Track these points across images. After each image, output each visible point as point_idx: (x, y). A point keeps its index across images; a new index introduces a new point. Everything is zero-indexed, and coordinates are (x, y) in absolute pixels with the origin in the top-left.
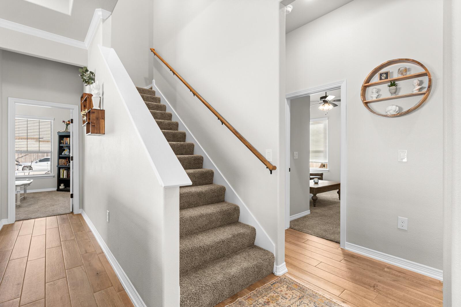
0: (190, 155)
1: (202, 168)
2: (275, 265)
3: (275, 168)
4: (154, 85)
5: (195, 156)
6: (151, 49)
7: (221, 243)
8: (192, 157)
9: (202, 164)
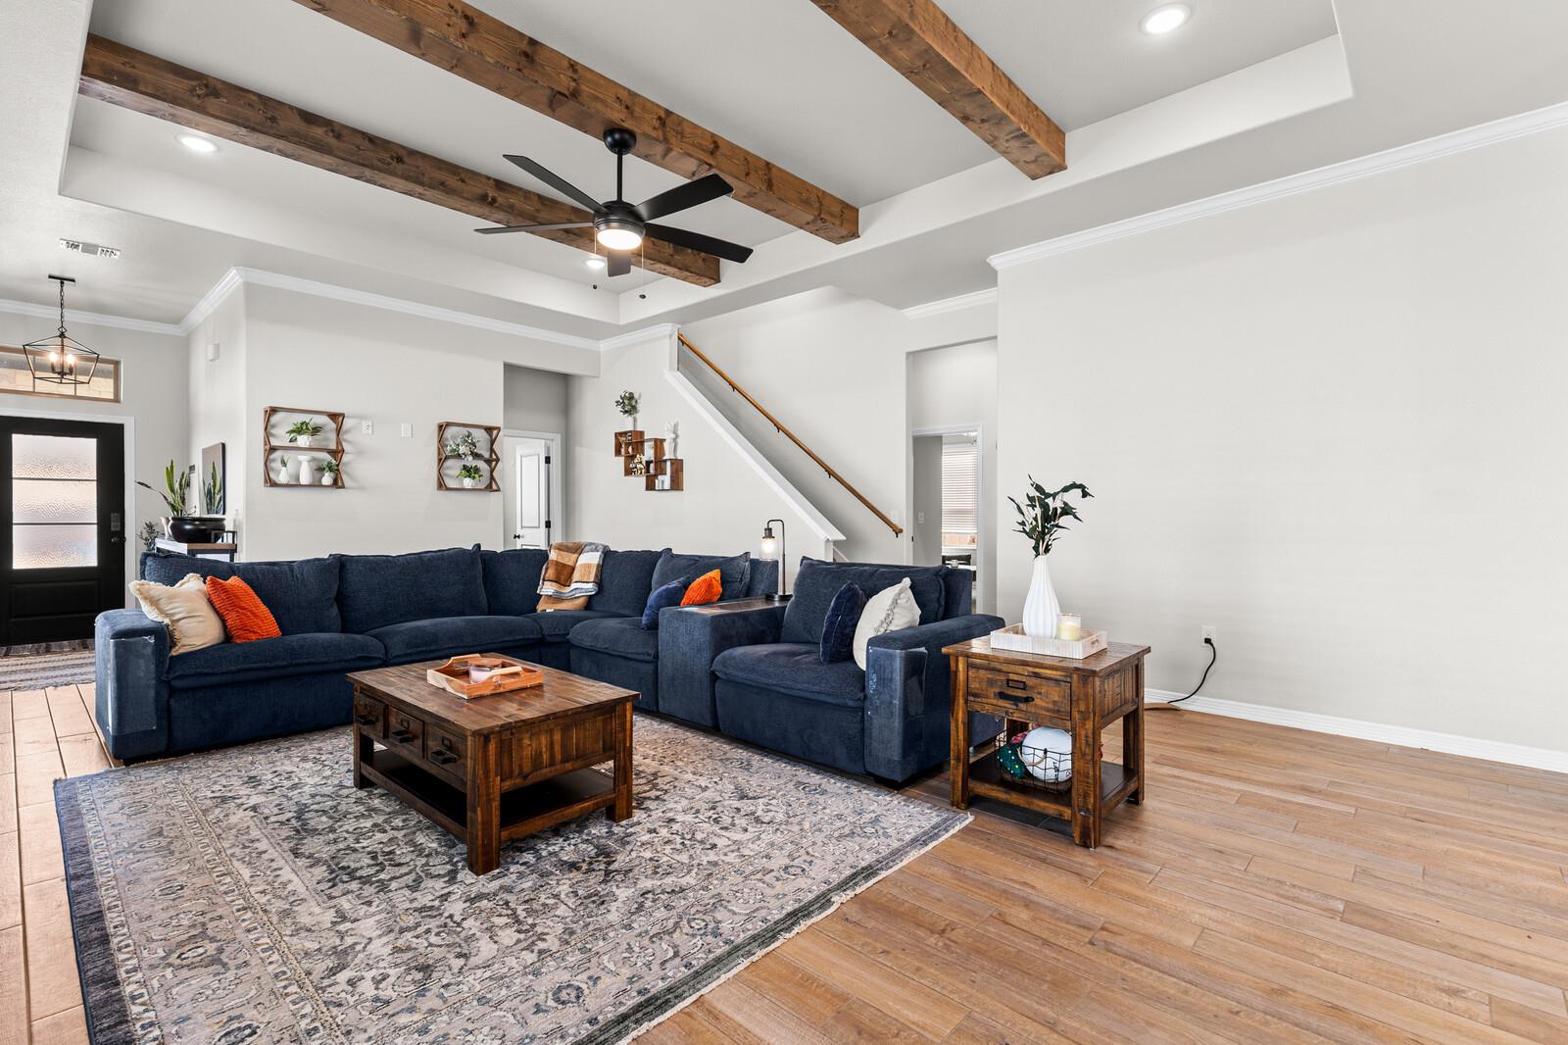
3: (901, 531)
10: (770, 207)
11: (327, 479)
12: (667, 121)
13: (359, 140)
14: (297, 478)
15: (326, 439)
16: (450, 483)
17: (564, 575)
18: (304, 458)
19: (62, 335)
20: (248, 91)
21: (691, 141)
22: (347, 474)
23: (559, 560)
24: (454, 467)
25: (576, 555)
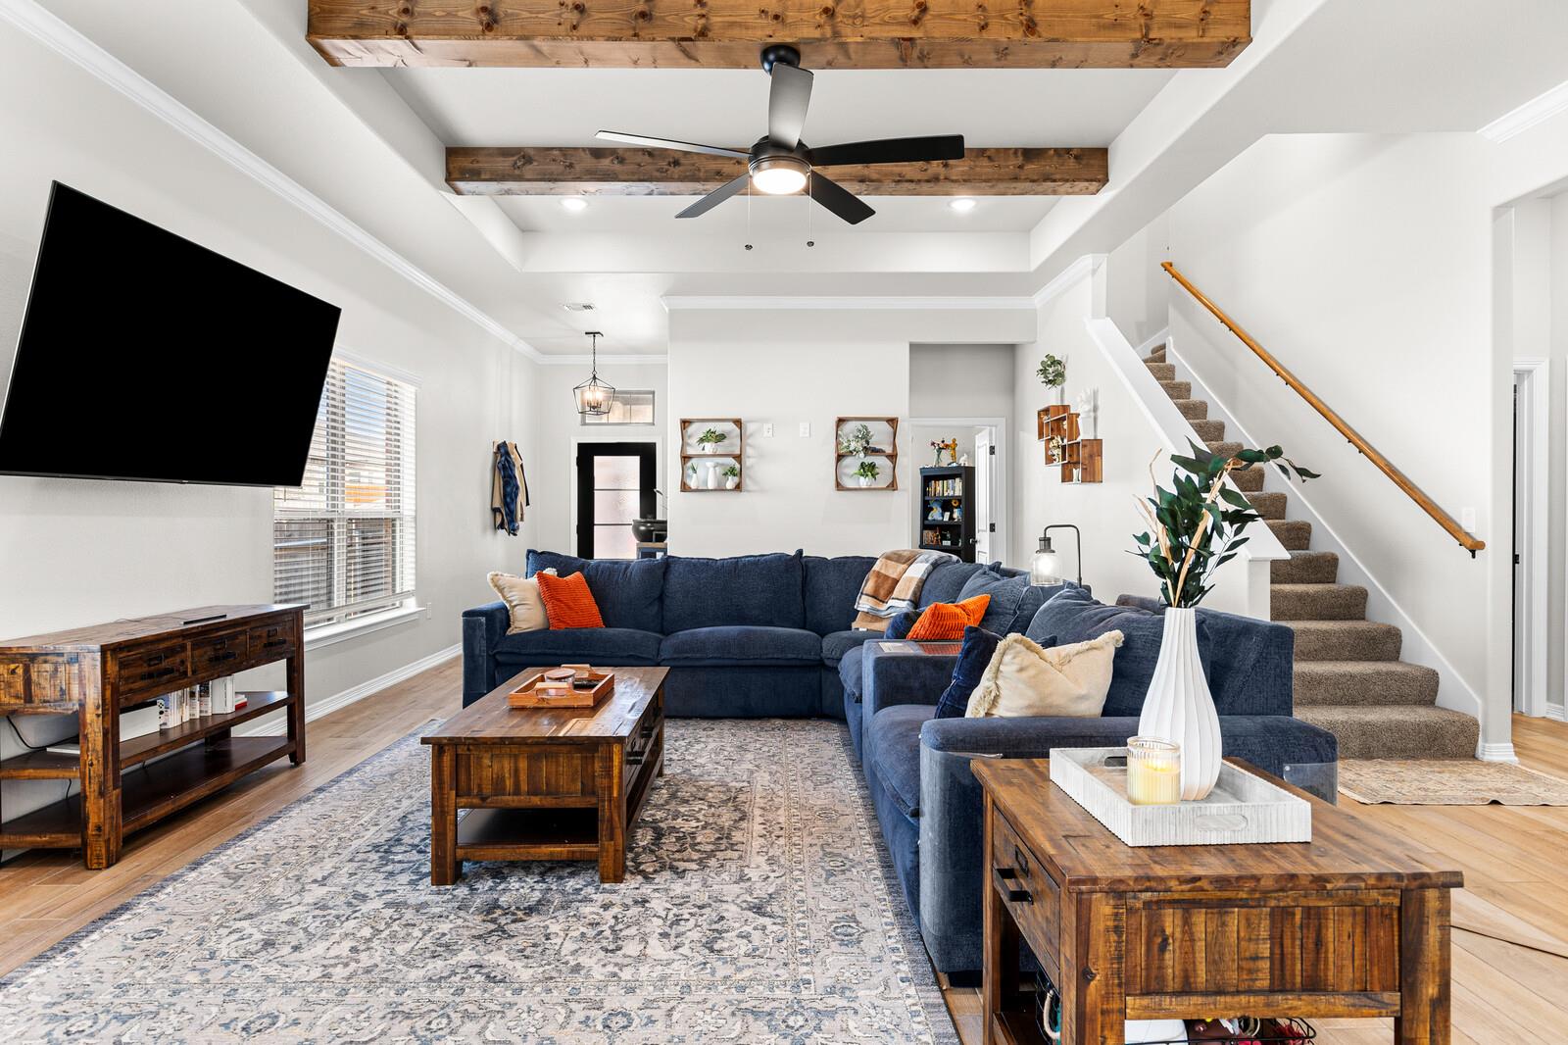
0: (1277, 521)
1: (1307, 549)
2: (1480, 740)
3: (1481, 545)
4: (1173, 350)
5: (1290, 521)
6: (1162, 265)
7: (1348, 678)
8: (1283, 524)
9: (1308, 539)
10: (1050, 57)
11: (730, 483)
12: (836, 10)
13: (640, 158)
14: (706, 482)
15: (732, 445)
16: (848, 483)
17: (886, 588)
18: (710, 463)
19: (594, 378)
20: (552, 149)
21: (877, 20)
22: (750, 477)
23: (883, 571)
24: (852, 465)
25: (905, 566)
